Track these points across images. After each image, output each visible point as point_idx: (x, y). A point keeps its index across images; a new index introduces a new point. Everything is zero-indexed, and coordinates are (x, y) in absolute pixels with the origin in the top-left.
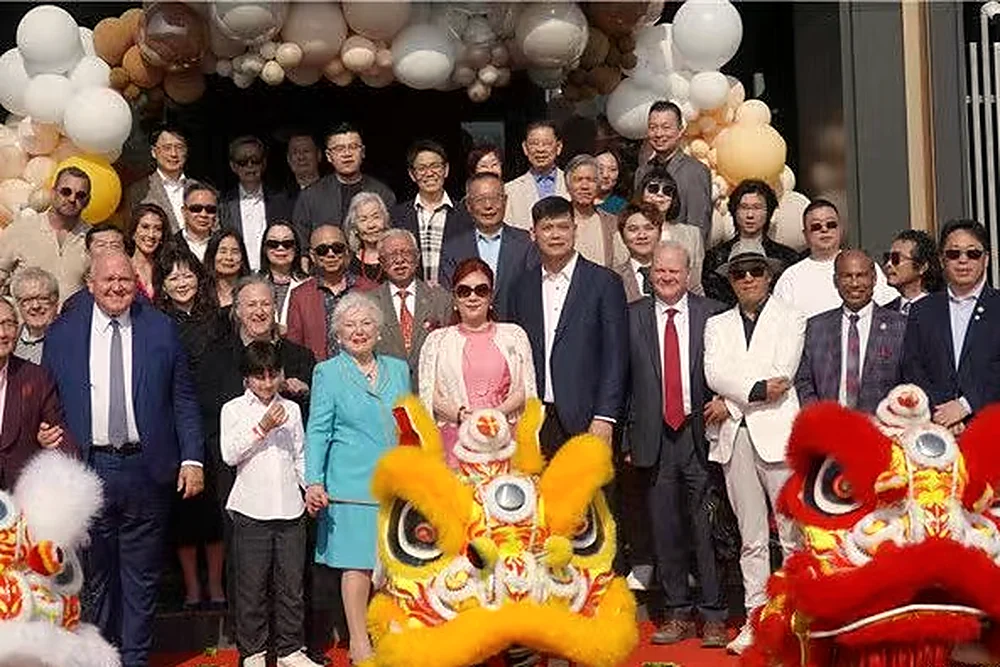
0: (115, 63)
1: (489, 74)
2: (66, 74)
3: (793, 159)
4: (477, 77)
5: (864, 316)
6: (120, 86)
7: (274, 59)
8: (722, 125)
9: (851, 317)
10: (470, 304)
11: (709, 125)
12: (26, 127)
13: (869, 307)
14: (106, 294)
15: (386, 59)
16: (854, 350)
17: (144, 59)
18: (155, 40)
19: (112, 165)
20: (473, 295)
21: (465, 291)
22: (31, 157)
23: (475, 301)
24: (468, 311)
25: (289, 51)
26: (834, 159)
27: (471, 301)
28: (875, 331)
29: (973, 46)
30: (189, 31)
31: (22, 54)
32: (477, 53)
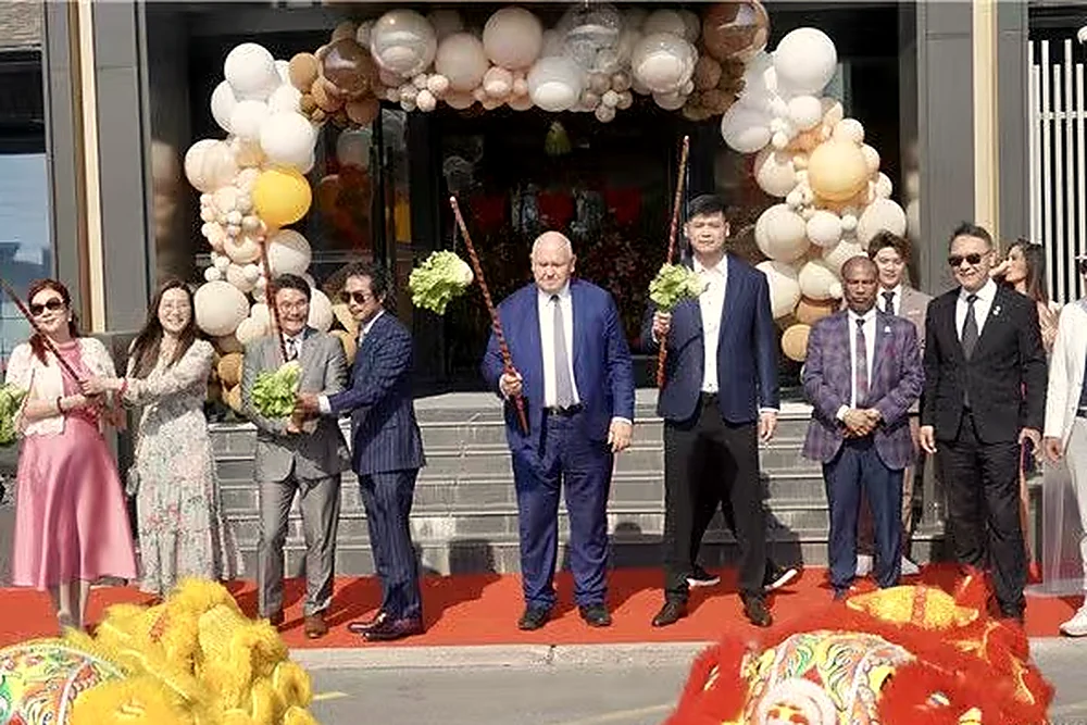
0: (307, 92)
1: (611, 98)
2: (266, 101)
3: (888, 166)
4: (601, 101)
5: (869, 319)
6: (308, 112)
7: (427, 89)
8: (818, 142)
9: (857, 321)
10: (45, 319)
11: (807, 141)
12: (235, 145)
13: (873, 312)
15: (520, 86)
16: (862, 351)
17: (327, 90)
18: (330, 74)
19: (305, 176)
20: (46, 311)
21: (38, 309)
22: (243, 168)
23: (50, 315)
24: (46, 326)
25: (438, 82)
27: (44, 316)
28: (880, 334)
29: (1057, 67)
30: (358, 66)
31: (232, 87)
32: (600, 81)
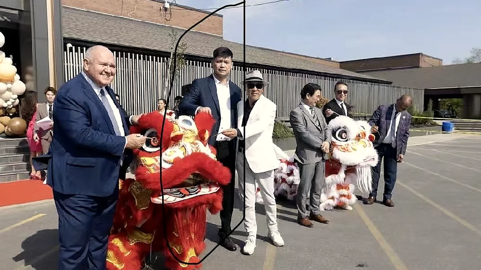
3: (19, 72)
14: (101, 74)
26: (31, 74)
